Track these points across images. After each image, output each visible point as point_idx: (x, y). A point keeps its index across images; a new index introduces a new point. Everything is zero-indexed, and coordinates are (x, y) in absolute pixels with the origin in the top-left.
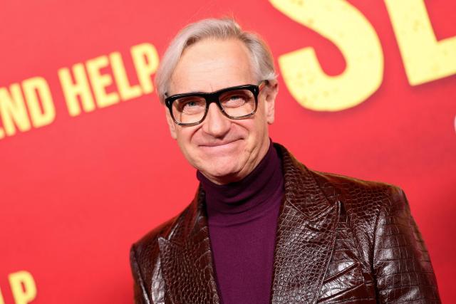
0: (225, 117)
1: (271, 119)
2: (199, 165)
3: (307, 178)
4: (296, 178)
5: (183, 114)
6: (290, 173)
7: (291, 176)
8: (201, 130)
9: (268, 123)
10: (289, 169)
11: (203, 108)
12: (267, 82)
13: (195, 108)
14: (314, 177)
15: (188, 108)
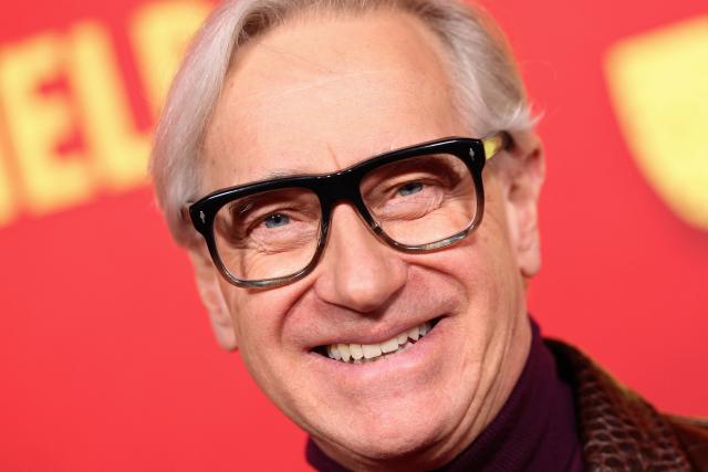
0: (386, 249)
1: (531, 259)
3: (660, 451)
4: (622, 455)
5: (250, 254)
6: (601, 438)
7: (607, 449)
8: (310, 296)
9: (524, 274)
10: (601, 426)
11: (312, 227)
14: (683, 447)
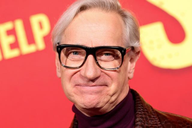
0: (98, 67)
1: (131, 75)
2: (72, 98)
3: (152, 116)
4: (144, 116)
5: (68, 60)
6: (140, 111)
7: (140, 114)
8: (79, 73)
9: (129, 78)
10: (140, 109)
11: (83, 58)
12: (133, 48)
13: (77, 57)
14: (158, 116)
15: (72, 56)
